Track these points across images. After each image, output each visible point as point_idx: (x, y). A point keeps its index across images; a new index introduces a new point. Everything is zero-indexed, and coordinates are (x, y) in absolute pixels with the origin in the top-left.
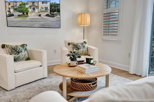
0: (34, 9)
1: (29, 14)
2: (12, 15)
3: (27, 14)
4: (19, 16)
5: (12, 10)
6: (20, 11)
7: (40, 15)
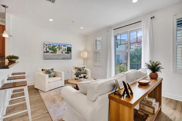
0: (59, 49)
1: (57, 52)
2: (48, 52)
3: (56, 51)
4: (52, 52)
5: (48, 49)
6: (52, 50)
7: (62, 53)
